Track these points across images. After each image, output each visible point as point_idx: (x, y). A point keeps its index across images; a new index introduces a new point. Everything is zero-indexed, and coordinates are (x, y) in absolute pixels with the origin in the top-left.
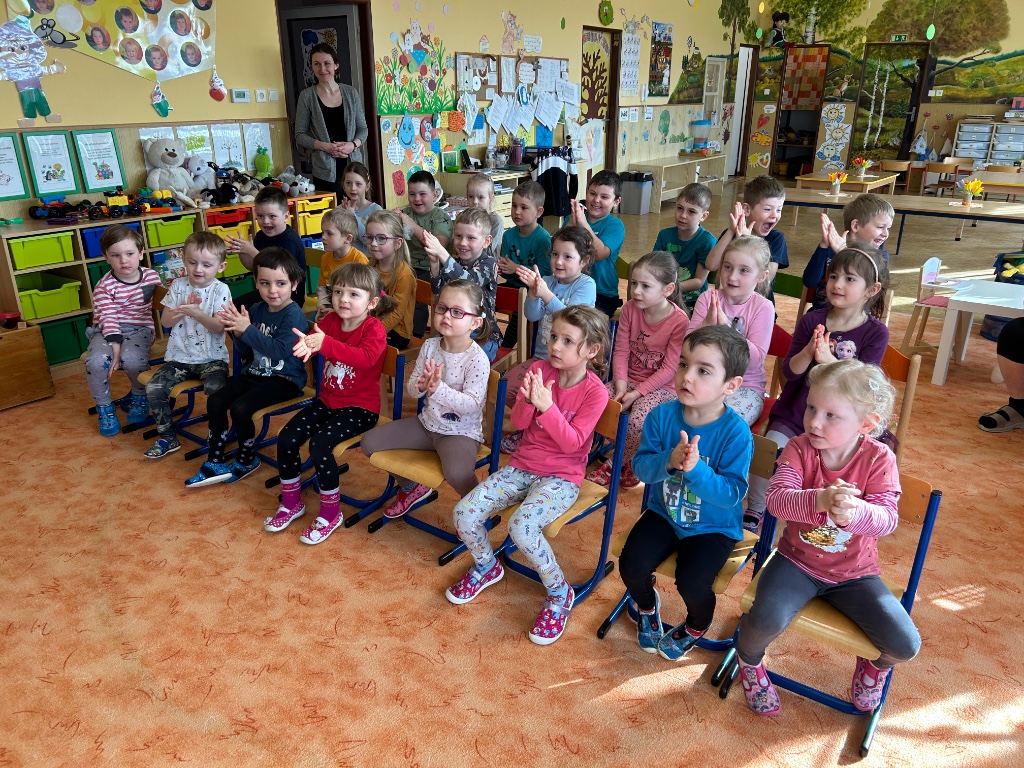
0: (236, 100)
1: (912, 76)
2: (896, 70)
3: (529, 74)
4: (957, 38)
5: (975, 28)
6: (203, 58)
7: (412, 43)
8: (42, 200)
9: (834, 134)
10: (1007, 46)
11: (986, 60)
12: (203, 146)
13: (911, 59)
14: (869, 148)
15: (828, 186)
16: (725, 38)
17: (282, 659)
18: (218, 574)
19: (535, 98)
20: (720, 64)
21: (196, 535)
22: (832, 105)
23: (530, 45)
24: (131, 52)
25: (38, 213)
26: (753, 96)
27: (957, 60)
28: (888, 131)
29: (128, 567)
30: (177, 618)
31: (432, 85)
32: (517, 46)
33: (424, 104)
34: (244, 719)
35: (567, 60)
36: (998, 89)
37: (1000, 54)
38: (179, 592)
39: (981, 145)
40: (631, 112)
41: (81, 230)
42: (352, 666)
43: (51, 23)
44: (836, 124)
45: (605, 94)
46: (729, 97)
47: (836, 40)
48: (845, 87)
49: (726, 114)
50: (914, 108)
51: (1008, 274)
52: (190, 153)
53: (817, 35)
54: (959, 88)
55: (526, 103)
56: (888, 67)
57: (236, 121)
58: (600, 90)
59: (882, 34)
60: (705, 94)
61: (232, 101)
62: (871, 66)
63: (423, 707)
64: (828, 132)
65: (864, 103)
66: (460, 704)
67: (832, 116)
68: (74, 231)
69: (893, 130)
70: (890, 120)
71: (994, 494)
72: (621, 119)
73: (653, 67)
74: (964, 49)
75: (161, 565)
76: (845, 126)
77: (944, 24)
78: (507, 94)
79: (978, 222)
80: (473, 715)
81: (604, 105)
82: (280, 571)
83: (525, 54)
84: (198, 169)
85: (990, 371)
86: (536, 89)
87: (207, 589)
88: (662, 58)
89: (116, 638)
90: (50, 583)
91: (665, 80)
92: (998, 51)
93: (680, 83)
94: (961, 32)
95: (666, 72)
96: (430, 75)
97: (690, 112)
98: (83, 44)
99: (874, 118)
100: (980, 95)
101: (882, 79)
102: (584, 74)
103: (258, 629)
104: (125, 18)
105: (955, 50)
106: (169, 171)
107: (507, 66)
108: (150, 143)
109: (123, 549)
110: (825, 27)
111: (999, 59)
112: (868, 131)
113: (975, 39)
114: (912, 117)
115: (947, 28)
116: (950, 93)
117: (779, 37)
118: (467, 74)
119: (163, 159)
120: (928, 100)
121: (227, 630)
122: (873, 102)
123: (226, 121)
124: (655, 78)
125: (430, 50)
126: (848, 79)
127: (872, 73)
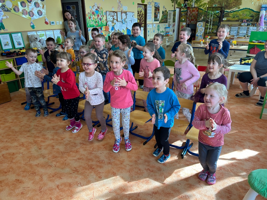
0: (51, 24)
1: (219, 15)
2: (215, 14)
3: (124, 16)
4: (229, 5)
5: (234, 3)
6: (43, 14)
7: (95, 9)
8: (4, 51)
9: (200, 30)
10: (242, 7)
11: (236, 11)
12: (44, 36)
13: (218, 11)
14: (209, 33)
15: (199, 43)
16: (173, 6)
17: (81, 157)
18: (62, 139)
19: (126, 22)
20: (171, 13)
21: (55, 131)
22: (199, 23)
23: (125, 9)
24: (24, 12)
25: (4, 54)
26: (180, 21)
27: (229, 11)
28: (213, 29)
29: (40, 139)
30: (54, 150)
31: (100, 19)
32: (121, 9)
33: (99, 24)
34: (75, 169)
35: (134, 12)
36: (240, 18)
38: (54, 144)
39: (236, 32)
40: (150, 25)
41: (15, 58)
42: (98, 157)
43: (4, 5)
44: (201, 27)
45: (143, 21)
46: (174, 21)
47: (200, 6)
48: (202, 18)
49: (173, 25)
50: (219, 23)
51: (243, 63)
52: (40, 38)
53: (195, 5)
54: (230, 18)
55: (124, 24)
56: (213, 13)
57: (52, 30)
58: (142, 20)
59: (211, 4)
60: (168, 20)
61: (51, 25)
62: (209, 13)
63: (116, 164)
64: (199, 29)
65: (207, 22)
66: (124, 164)
67: (200, 25)
68: (14, 59)
69: (214, 29)
70: (214, 26)
71: (241, 113)
72: (148, 27)
73: (155, 14)
74: (231, 8)
75: (48, 138)
76: (203, 28)
77: (226, 2)
78: (119, 21)
79: (235, 51)
80: (128, 166)
81: (143, 24)
82: (77, 138)
83: (123, 11)
84: (43, 42)
85: (239, 86)
86: (126, 20)
87: (60, 143)
88: (157, 11)
89: (40, 155)
90: (21, 144)
91: (158, 17)
92: (239, 8)
93: (162, 18)
94: (230, 4)
95: (158, 15)
96: (100, 17)
97: (164, 25)
98: (13, 11)
99: (210, 26)
100: (235, 19)
101: (211, 16)
102: (138, 16)
103: (74, 151)
104: (23, 4)
105: (229, 8)
106: (36, 43)
107: (119, 14)
108: (30, 36)
109: (38, 135)
110: (197, 3)
111: (239, 10)
112: (208, 29)
113: (234, 5)
114: (219, 25)
115: (227, 3)
116: (228, 19)
117: (186, 5)
118: (109, 16)
119: (34, 40)
120: (223, 21)
121: (67, 151)
122: (209, 22)
123: (49, 30)
124: (156, 17)
125: (100, 10)
126: (203, 16)
127: (209, 14)
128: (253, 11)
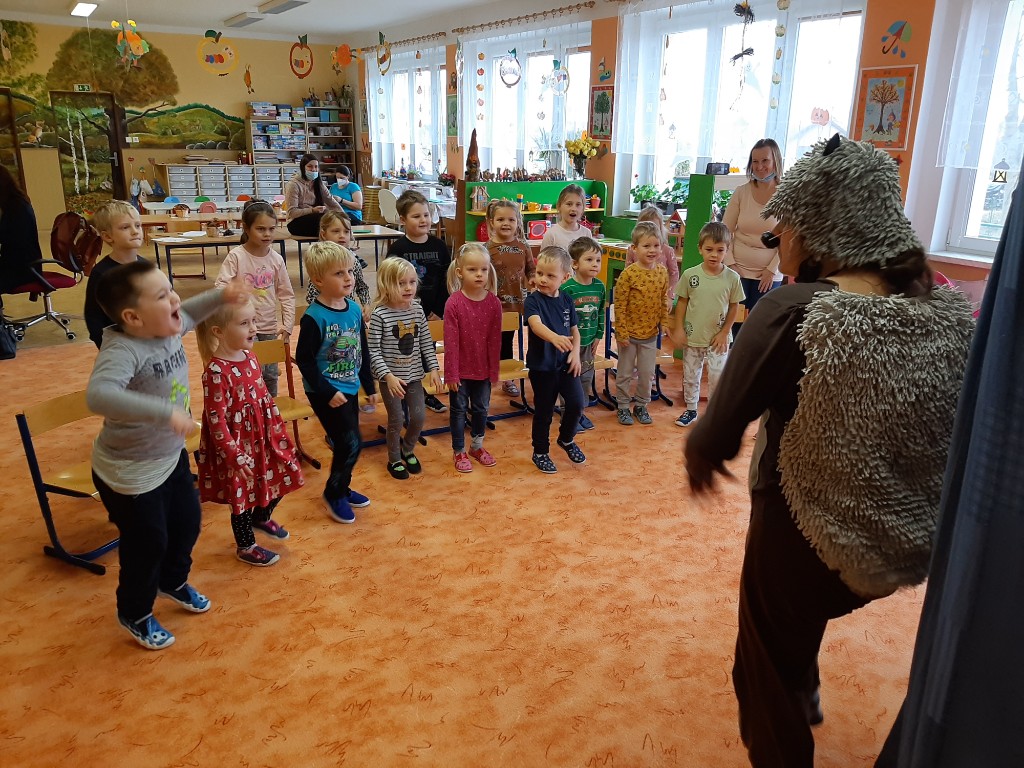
1: (104, 124)
2: (86, 118)
5: (150, 83)
10: (182, 100)
11: (167, 111)
13: (96, 106)
14: (82, 192)
22: (31, 151)
27: (143, 110)
28: (96, 175)
37: (176, 107)
47: (14, 85)
48: (40, 133)
50: (115, 154)
54: (152, 135)
56: (77, 114)
59: (64, 82)
62: (60, 113)
65: (64, 149)
69: (102, 175)
70: (96, 165)
74: (143, 102)
92: (174, 104)
94: (139, 86)
99: (77, 163)
100: (172, 141)
101: (75, 126)
105: (138, 102)
111: (177, 111)
112: (76, 176)
113: (153, 92)
115: (125, 82)
116: (144, 140)
120: (128, 146)
126: (40, 125)
127: (64, 120)
128: (222, 115)
